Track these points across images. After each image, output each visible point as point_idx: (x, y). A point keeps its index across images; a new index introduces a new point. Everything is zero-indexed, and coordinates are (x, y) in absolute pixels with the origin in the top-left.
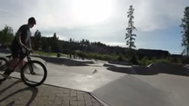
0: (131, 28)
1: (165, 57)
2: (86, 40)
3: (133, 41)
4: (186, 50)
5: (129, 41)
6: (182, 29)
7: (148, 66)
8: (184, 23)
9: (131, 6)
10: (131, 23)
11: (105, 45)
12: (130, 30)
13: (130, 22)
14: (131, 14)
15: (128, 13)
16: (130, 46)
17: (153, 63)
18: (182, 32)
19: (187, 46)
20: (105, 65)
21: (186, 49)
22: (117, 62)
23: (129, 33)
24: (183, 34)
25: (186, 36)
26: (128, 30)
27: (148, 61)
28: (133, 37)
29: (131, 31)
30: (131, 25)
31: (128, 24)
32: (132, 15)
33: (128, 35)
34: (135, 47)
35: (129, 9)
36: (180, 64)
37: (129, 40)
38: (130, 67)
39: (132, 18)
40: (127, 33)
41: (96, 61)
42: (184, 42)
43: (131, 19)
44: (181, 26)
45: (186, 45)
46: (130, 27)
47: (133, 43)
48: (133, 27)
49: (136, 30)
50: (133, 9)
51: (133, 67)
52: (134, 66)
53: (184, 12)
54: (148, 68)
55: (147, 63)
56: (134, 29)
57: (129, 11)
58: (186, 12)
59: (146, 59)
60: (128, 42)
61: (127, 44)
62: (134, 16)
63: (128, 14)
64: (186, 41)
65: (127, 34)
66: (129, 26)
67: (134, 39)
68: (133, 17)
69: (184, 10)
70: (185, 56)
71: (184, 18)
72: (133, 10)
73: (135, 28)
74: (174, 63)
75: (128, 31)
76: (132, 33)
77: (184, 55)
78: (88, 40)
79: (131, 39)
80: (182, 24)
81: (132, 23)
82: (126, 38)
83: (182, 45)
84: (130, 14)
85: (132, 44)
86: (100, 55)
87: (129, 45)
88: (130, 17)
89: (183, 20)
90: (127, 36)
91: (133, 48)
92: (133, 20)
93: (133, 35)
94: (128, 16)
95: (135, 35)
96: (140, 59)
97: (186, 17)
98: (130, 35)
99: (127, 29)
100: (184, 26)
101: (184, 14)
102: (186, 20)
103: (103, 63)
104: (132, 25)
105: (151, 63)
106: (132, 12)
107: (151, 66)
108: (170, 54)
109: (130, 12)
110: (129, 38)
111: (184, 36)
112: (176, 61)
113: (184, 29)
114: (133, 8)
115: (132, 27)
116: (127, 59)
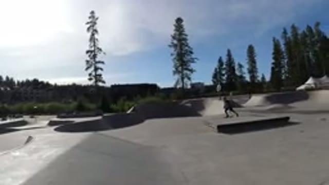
0: (94, 51)
1: (153, 94)
2: (7, 78)
3: (99, 72)
4: (180, 80)
5: (94, 74)
6: (172, 50)
7: (129, 112)
8: (175, 42)
9: (92, 13)
10: (94, 42)
11: (48, 84)
12: (93, 53)
13: (93, 39)
14: (93, 26)
15: (88, 23)
16: (96, 81)
17: (136, 105)
18: (172, 55)
19: (181, 74)
20: (52, 124)
21: (180, 78)
22: (74, 114)
23: (91, 58)
24: (174, 57)
25: (178, 60)
26: (89, 54)
27: (127, 103)
28: (99, 65)
29: (95, 56)
30: (94, 45)
31: (89, 43)
32: (95, 28)
33: (90, 63)
34: (104, 82)
35: (90, 18)
36: (174, 101)
37: (92, 72)
38: (99, 118)
39: (94, 32)
40: (88, 59)
41: (32, 117)
42: (177, 69)
43: (93, 35)
44: (170, 46)
45: (179, 72)
46: (93, 49)
47: (100, 75)
48: (98, 48)
49: (104, 53)
50: (96, 17)
51: (104, 117)
52: (105, 115)
53: (175, 25)
54: (129, 114)
55: (126, 107)
56: (100, 52)
57: (89, 20)
58: (177, 24)
59: (125, 101)
60: (90, 75)
61: (90, 79)
62: (98, 29)
63: (88, 26)
64: (178, 67)
65: (88, 62)
66: (91, 47)
67: (102, 69)
68: (96, 31)
69: (175, 23)
70: (180, 88)
71: (175, 34)
72: (97, 19)
73: (100, 50)
74: (167, 101)
75: (89, 56)
76: (97, 60)
77: (178, 87)
78: (10, 77)
79: (96, 69)
80: (173, 43)
81: (96, 41)
82: (87, 69)
83: (175, 73)
84: (91, 26)
85: (98, 78)
86: (41, 105)
87: (94, 80)
88: (91, 31)
89: (174, 38)
90: (89, 66)
91: (100, 84)
92: (96, 36)
93: (99, 62)
94: (88, 29)
95: (103, 63)
96: (115, 102)
97: (178, 33)
98: (94, 62)
99: (88, 52)
100: (175, 46)
101: (174, 28)
102: (177, 37)
103: (47, 120)
104: (96, 44)
105: (133, 105)
106: (95, 23)
107: (132, 111)
108: (159, 88)
109: (91, 22)
110: (92, 68)
111: (175, 61)
112: (168, 97)
113: (175, 51)
114: (96, 15)
115: (96, 48)
116: (93, 106)
